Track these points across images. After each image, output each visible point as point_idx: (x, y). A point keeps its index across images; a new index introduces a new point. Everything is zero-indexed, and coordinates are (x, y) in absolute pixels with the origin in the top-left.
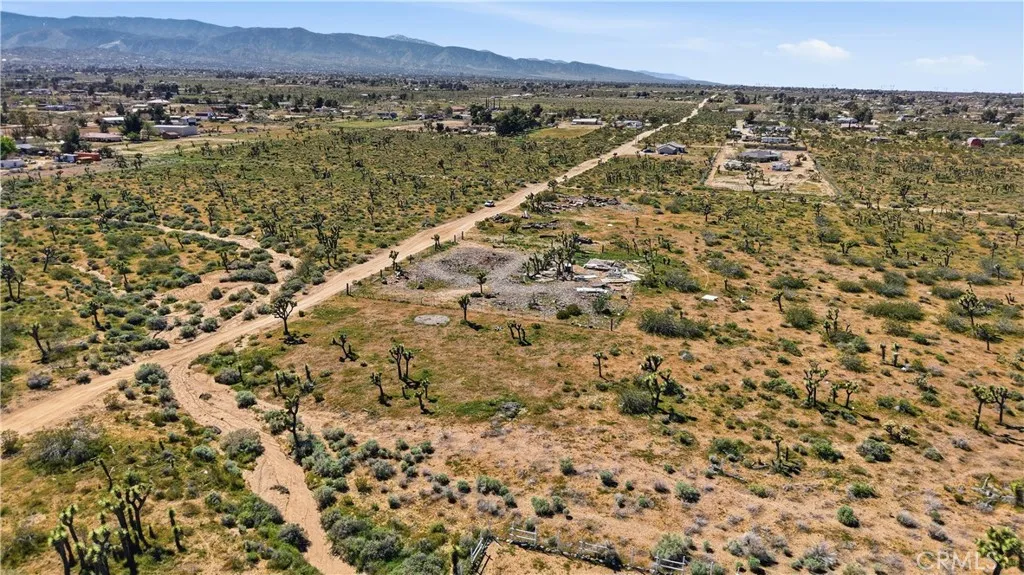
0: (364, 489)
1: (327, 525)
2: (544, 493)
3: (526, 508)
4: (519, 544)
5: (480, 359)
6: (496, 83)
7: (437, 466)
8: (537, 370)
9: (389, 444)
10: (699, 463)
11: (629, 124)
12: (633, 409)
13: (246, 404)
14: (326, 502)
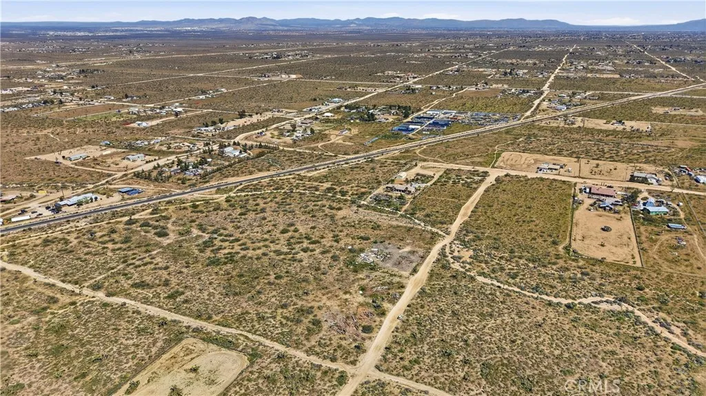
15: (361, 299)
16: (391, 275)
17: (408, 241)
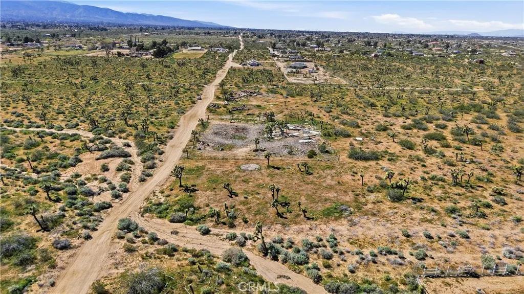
0: (327, 266)
3: (411, 258)
4: (428, 276)
5: (299, 185)
6: (120, 26)
7: (347, 246)
8: (331, 187)
9: (312, 240)
10: (450, 220)
11: (218, 50)
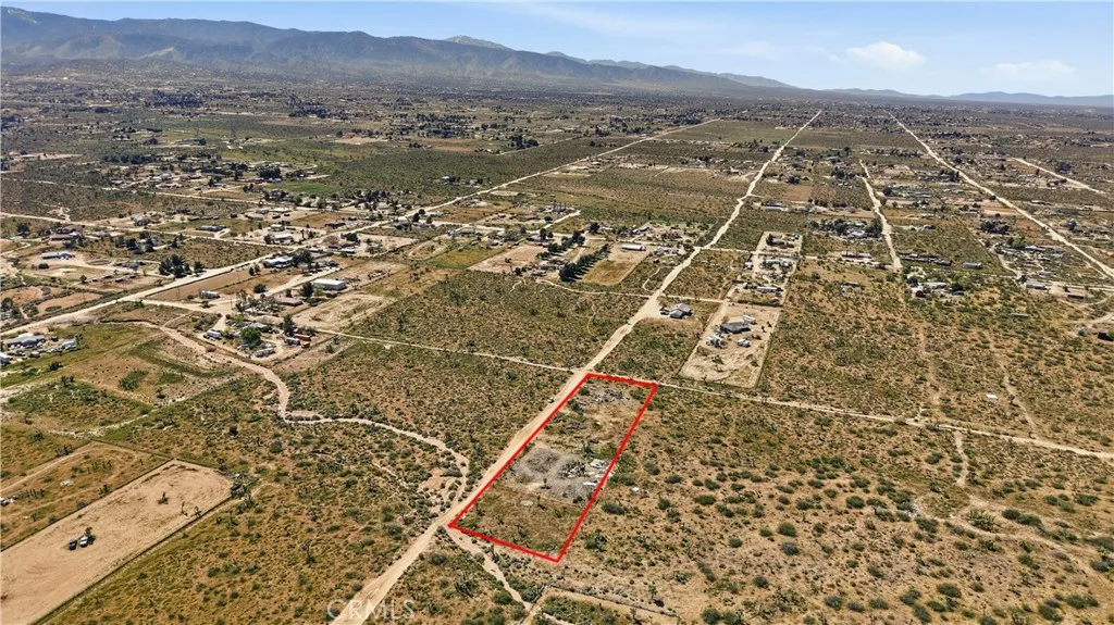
0: (514, 571)
1: (508, 580)
2: (559, 574)
3: (554, 577)
5: (544, 525)
7: (532, 565)
8: (563, 529)
9: (519, 558)
10: (602, 566)
12: (589, 547)
13: (475, 542)
14: (506, 575)
15: (596, 417)
16: (561, 443)
17: (529, 503)
